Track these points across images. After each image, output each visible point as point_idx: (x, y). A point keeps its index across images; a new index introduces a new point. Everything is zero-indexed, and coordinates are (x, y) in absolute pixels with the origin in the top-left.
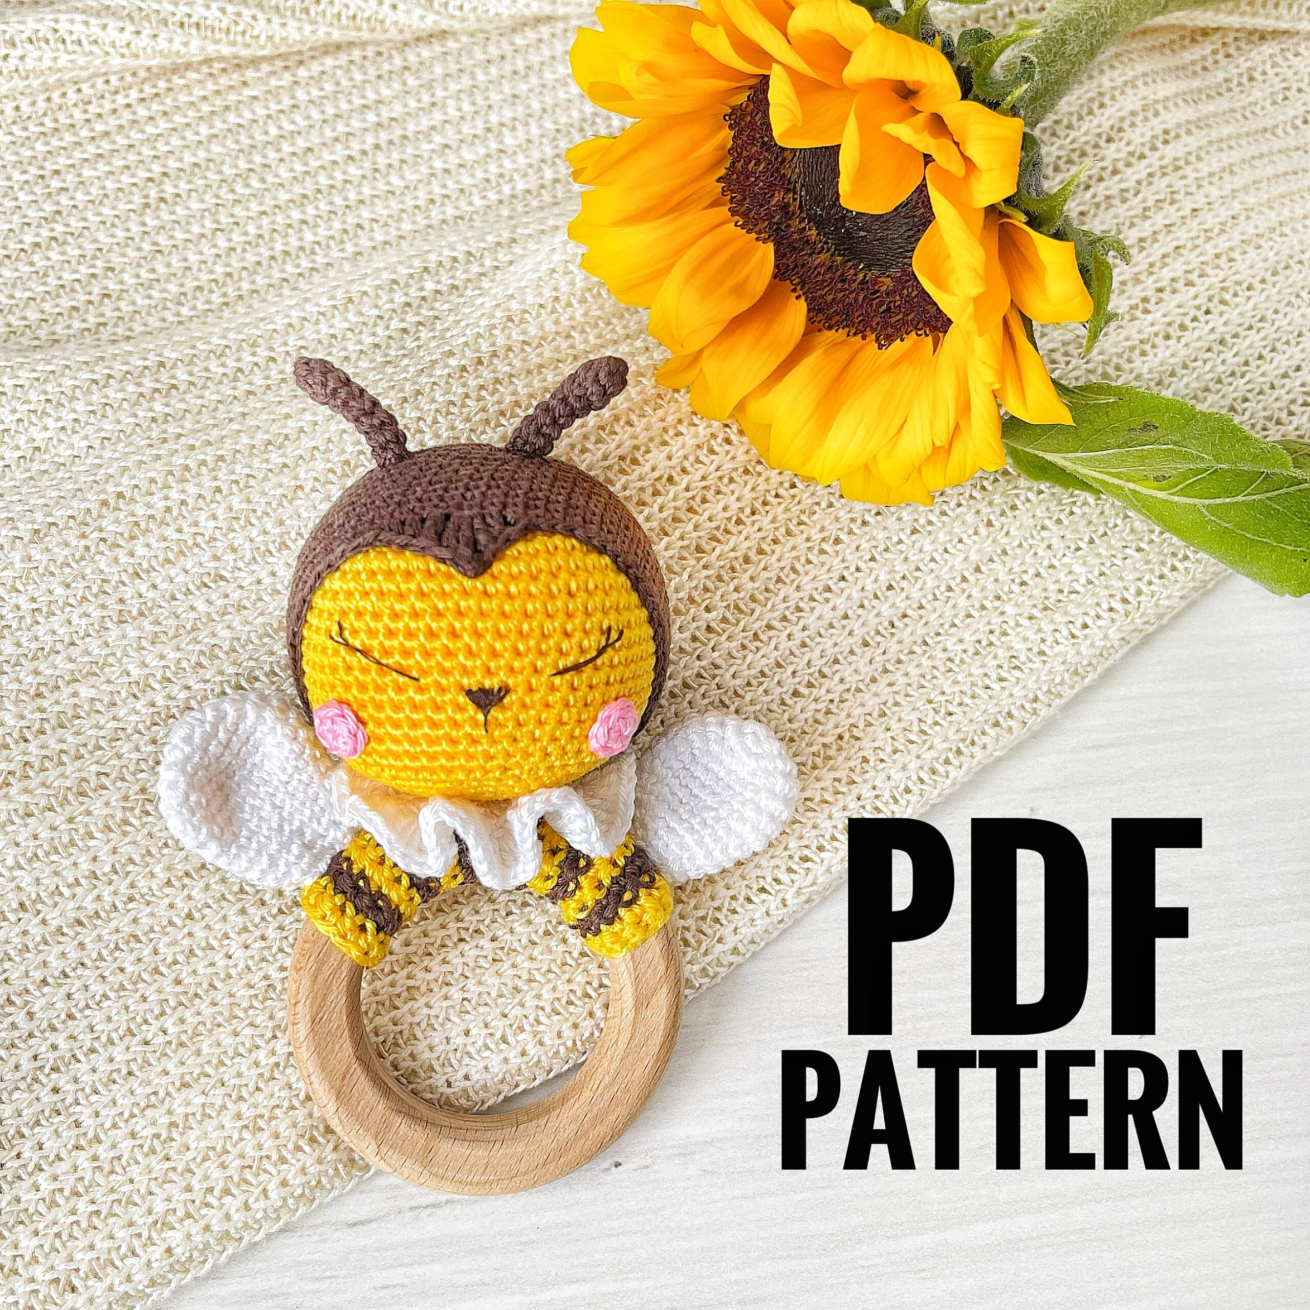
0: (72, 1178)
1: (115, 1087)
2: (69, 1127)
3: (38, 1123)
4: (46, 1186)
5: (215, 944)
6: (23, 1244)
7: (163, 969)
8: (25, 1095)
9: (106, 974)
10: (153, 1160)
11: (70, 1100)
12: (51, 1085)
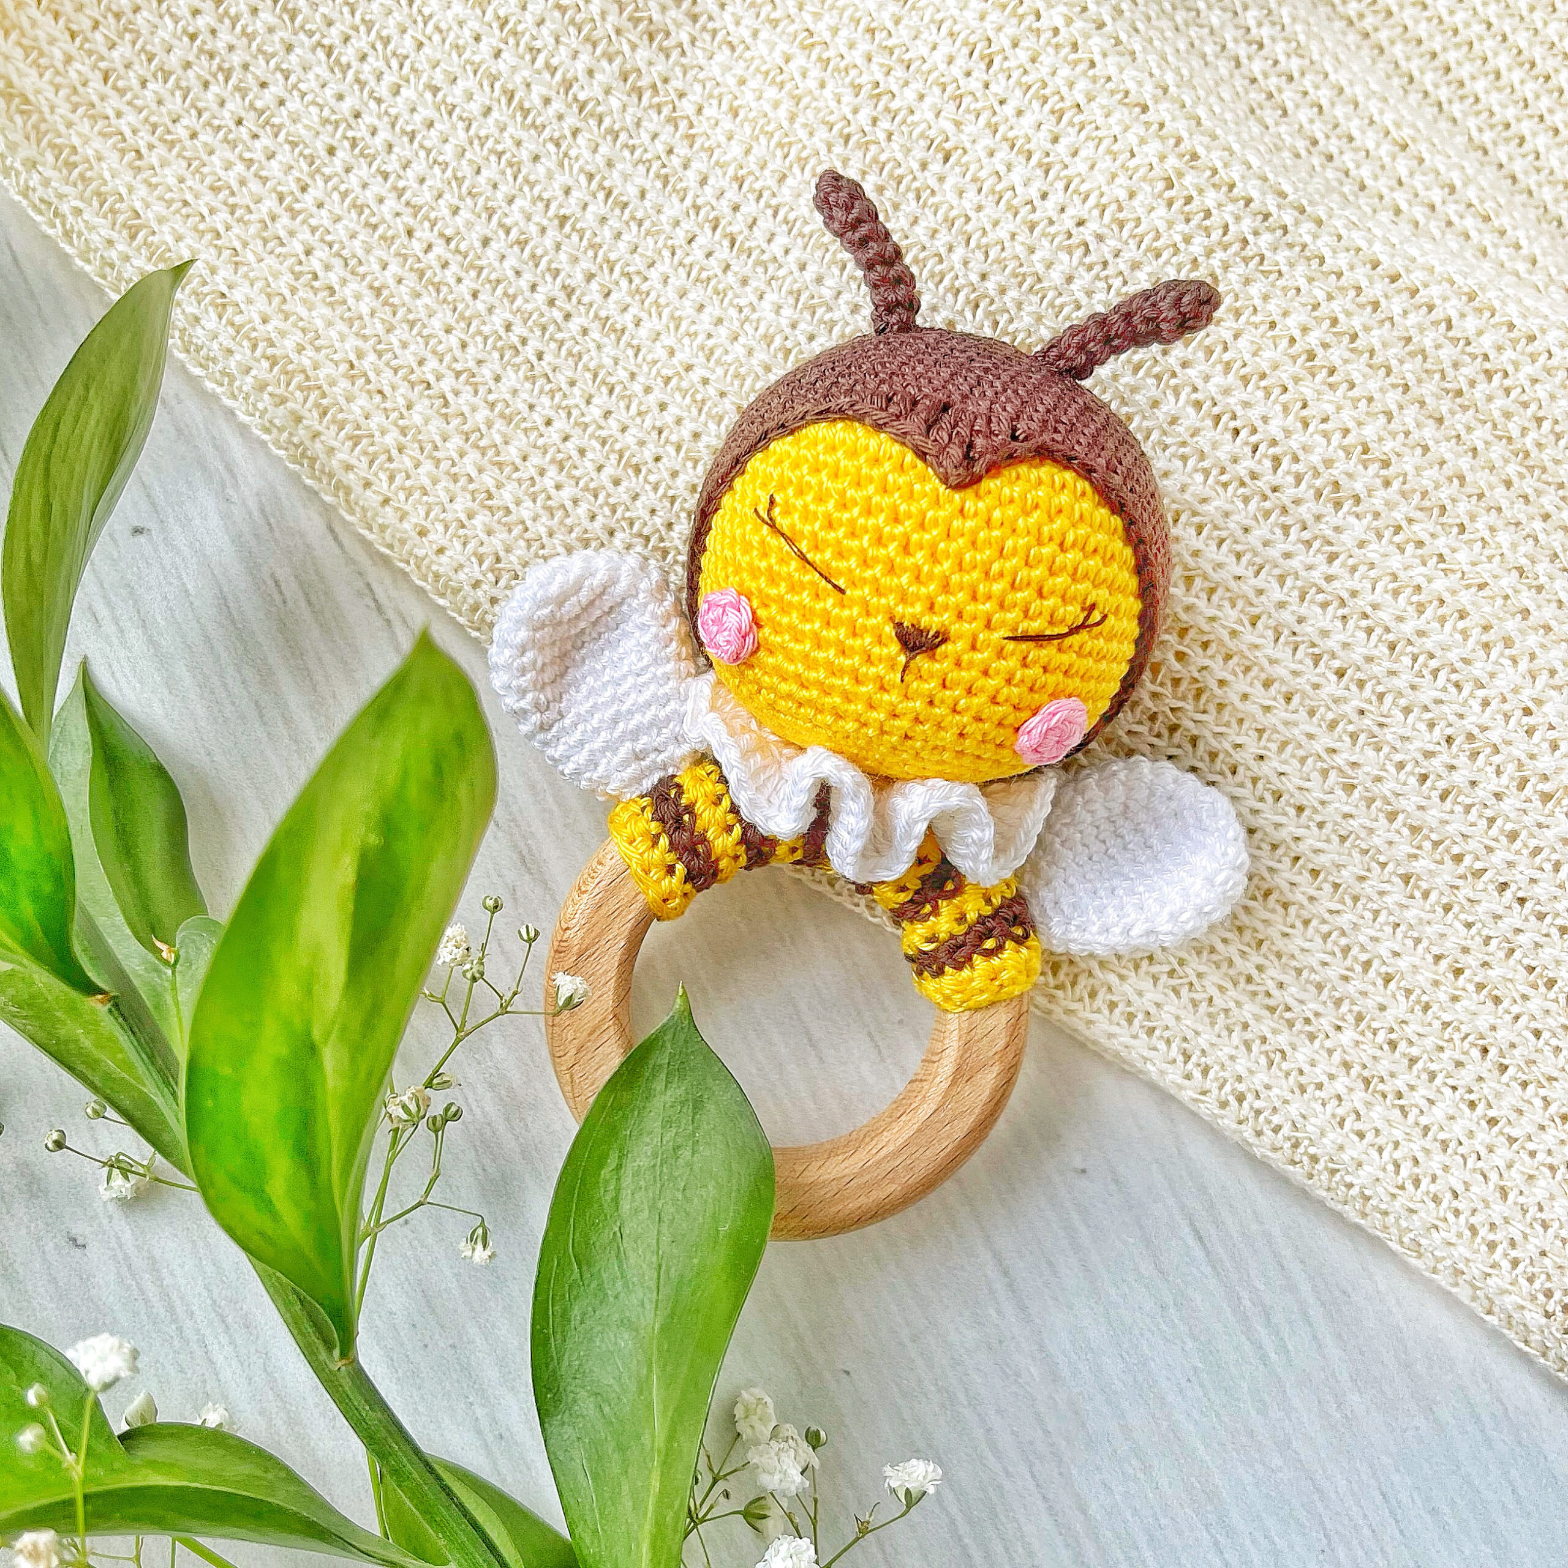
0: (247, 201)
1: (354, 214)
2: (299, 180)
3: (294, 145)
4: (231, 177)
5: (543, 264)
6: (167, 171)
7: (495, 218)
8: (316, 119)
9: (468, 155)
10: (288, 277)
11: (327, 171)
12: (335, 144)
